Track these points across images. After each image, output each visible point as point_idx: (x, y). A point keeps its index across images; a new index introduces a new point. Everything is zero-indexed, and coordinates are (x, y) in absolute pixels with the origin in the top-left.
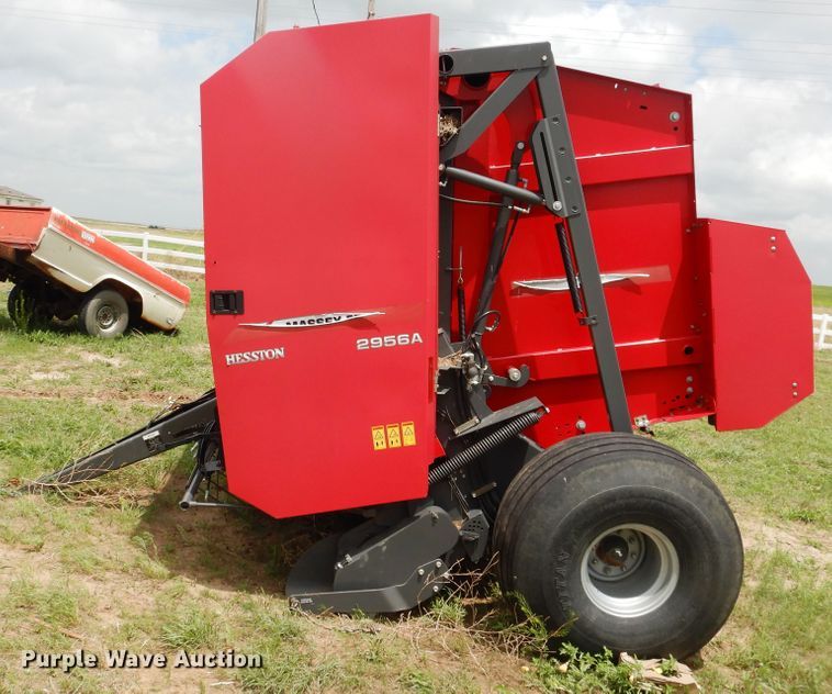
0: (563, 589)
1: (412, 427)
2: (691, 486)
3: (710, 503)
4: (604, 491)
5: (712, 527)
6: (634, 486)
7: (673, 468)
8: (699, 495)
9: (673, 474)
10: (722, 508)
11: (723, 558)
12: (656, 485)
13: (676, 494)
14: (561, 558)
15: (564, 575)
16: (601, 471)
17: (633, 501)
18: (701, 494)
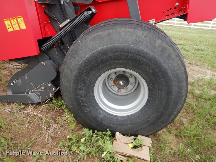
0: (83, 102)
1: (22, 19)
2: (157, 45)
3: (169, 56)
4: (101, 48)
5: (169, 71)
6: (119, 45)
7: (146, 33)
8: (162, 51)
9: (146, 37)
10: (177, 59)
11: (175, 89)
12: (133, 44)
13: (145, 50)
14: (80, 87)
15: (83, 95)
16: (100, 35)
17: (118, 54)
18: (163, 50)
